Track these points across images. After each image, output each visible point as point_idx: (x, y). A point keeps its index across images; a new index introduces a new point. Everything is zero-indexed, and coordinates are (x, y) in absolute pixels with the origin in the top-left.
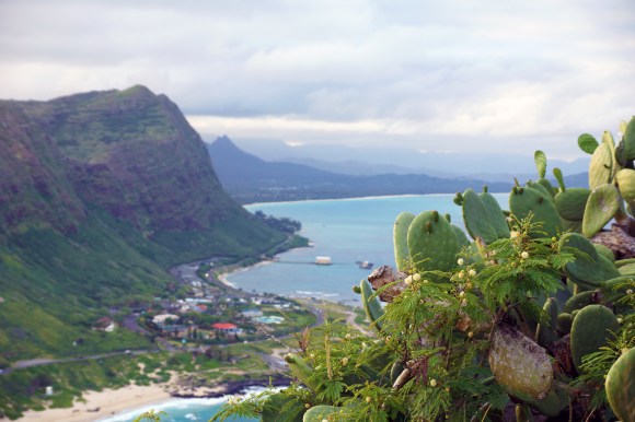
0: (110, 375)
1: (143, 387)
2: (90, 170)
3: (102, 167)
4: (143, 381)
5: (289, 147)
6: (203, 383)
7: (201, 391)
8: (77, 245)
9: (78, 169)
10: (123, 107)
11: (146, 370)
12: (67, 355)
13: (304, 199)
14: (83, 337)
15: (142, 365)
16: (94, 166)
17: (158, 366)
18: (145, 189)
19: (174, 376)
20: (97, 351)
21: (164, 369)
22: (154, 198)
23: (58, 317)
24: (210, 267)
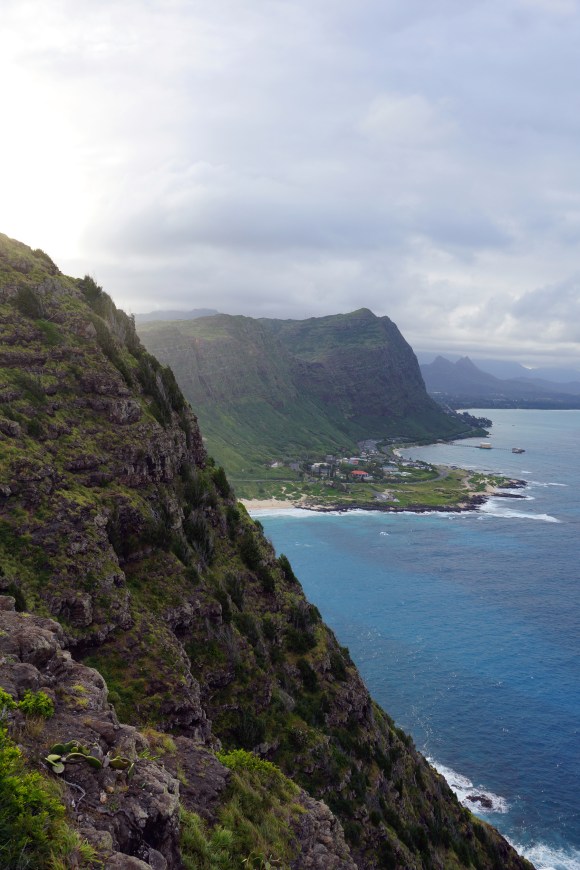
0: (261, 491)
1: (280, 501)
2: (309, 367)
3: (319, 365)
4: (281, 497)
5: (525, 369)
6: (320, 502)
7: (316, 507)
8: (281, 415)
9: (301, 365)
11: (286, 492)
12: (239, 477)
14: (254, 468)
15: (284, 488)
16: (313, 365)
17: (296, 490)
18: (352, 384)
19: (304, 496)
20: (258, 478)
21: (299, 492)
22: (358, 390)
23: (242, 455)
24: (391, 443)
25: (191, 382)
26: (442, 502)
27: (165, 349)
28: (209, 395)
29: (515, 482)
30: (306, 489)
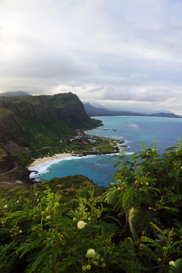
0: (60, 151)
1: (67, 154)
2: (59, 109)
3: (61, 109)
4: (67, 152)
6: (78, 153)
7: (78, 155)
8: (56, 124)
9: (57, 109)
10: (67, 97)
12: (52, 147)
13: (103, 116)
14: (56, 143)
15: (67, 149)
17: (70, 149)
18: (70, 113)
19: (73, 152)
20: (58, 146)
22: (72, 115)
23: (51, 139)
24: (83, 130)
25: (32, 117)
26: (110, 150)
27: (25, 108)
28: (37, 120)
29: (121, 141)
30: (73, 149)
